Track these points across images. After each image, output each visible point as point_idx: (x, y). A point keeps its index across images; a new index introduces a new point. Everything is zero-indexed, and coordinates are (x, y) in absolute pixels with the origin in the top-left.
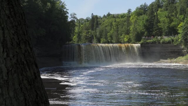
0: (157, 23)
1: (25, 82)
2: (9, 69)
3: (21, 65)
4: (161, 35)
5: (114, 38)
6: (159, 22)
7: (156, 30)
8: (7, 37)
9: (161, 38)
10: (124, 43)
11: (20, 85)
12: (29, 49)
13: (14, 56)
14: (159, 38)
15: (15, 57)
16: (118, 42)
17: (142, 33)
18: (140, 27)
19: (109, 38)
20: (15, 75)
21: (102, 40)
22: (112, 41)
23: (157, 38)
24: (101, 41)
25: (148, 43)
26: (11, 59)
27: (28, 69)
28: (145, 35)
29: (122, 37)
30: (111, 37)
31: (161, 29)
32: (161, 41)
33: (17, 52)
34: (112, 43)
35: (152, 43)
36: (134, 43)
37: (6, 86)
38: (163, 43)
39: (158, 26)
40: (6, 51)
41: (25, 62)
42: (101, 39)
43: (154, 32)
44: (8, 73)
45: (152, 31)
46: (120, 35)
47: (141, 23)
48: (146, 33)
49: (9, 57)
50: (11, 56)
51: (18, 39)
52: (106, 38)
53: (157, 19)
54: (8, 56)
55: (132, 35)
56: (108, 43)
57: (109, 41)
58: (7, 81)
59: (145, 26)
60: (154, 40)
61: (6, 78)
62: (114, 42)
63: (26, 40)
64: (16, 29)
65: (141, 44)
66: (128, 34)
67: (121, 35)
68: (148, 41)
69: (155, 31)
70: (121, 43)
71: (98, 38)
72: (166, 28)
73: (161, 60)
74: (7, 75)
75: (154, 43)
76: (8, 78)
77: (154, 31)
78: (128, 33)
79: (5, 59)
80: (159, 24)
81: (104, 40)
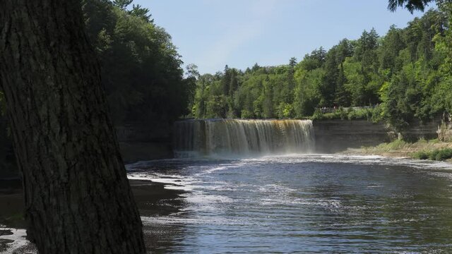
0: (342, 84)
1: (100, 186)
2: (71, 163)
3: (91, 156)
4: (348, 105)
5: (266, 109)
6: (345, 80)
7: (340, 95)
8: (67, 106)
9: (350, 110)
10: (283, 117)
11: (89, 192)
12: (107, 128)
13: (79, 141)
14: (346, 109)
15: (81, 141)
16: (273, 116)
17: (316, 101)
18: (312, 91)
19: (256, 110)
20: (82, 174)
21: (244, 112)
22: (262, 114)
23: (342, 110)
24: (242, 115)
25: (325, 119)
26: (74, 146)
27: (104, 164)
28: (321, 103)
29: (280, 107)
30: (260, 107)
31: (349, 93)
32: (350, 116)
33: (84, 133)
34: (261, 118)
35: (334, 118)
36: (301, 119)
37: (65, 192)
38: (354, 118)
39: (343, 89)
40: (66, 132)
41: (100, 151)
42: (242, 111)
43: (336, 100)
44: (68, 170)
45: (333, 98)
46: (275, 104)
47: (314, 84)
48: (322, 101)
49: (71, 141)
50: (75, 139)
51: (88, 109)
52: (251, 109)
53: (343, 75)
54: (69, 139)
55: (297, 106)
56: (255, 117)
57: (257, 114)
58: (67, 183)
59: (320, 88)
60: (337, 113)
61: (65, 180)
62: (265, 116)
63: (101, 112)
64: (84, 92)
65: (315, 121)
66: (290, 103)
67: (278, 104)
68: (326, 115)
69: (339, 97)
70: (277, 118)
71: (236, 109)
72: (358, 92)
73: (349, 149)
74: (67, 174)
75: (337, 118)
76: (69, 179)
77: (337, 98)
78: (290, 100)
79: (63, 144)
80: (345, 85)
81: (248, 112)
